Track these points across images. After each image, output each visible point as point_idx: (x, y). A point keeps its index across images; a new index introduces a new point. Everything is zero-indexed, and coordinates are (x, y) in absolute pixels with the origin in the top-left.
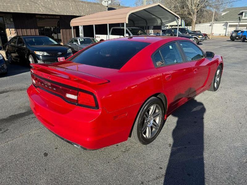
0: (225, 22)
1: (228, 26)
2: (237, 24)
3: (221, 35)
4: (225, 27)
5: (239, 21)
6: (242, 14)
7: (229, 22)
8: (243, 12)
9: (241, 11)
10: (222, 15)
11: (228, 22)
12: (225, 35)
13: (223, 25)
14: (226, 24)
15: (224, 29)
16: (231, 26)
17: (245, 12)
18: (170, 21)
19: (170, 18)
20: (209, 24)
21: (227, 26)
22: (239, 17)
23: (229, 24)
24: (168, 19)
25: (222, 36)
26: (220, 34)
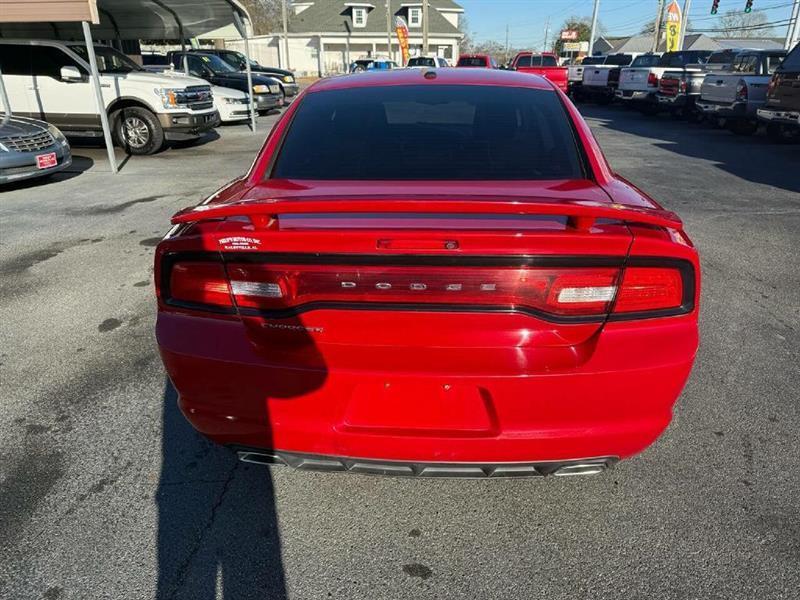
0: (311, 34)
1: (322, 47)
2: (343, 41)
3: (309, 75)
4: (311, 50)
5: (347, 34)
6: (349, 12)
7: (323, 36)
8: (351, 8)
9: (348, 4)
10: (297, 12)
11: (319, 34)
12: (317, 74)
13: (308, 45)
14: (315, 43)
15: (313, 56)
16: (329, 47)
17: (357, 7)
18: (212, 24)
19: (212, 13)
20: (267, 41)
21: (318, 47)
22: (346, 23)
23: (323, 41)
24: (202, 17)
25: (312, 78)
26: (305, 73)
